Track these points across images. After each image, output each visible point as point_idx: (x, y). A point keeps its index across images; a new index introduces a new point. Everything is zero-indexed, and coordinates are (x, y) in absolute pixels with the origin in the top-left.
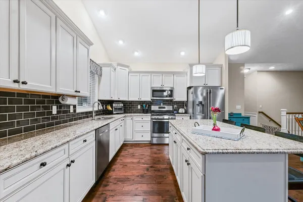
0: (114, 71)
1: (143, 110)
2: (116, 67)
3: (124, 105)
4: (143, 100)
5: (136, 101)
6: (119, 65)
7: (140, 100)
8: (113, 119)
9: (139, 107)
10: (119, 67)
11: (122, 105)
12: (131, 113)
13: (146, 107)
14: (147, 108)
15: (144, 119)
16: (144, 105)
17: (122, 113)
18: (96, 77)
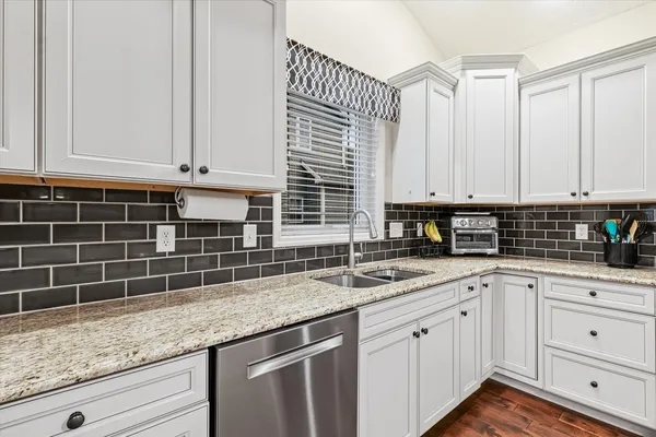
0: (450, 93)
1: (607, 246)
2: (457, 75)
3: (500, 225)
4: (599, 196)
5: (561, 207)
6: (470, 63)
7: (584, 200)
8: (419, 282)
9: (582, 232)
10: (471, 73)
11: (493, 222)
12: (538, 255)
13: (624, 232)
14: (631, 238)
15: (601, 299)
16: (612, 226)
17: (492, 256)
18: (380, 128)
